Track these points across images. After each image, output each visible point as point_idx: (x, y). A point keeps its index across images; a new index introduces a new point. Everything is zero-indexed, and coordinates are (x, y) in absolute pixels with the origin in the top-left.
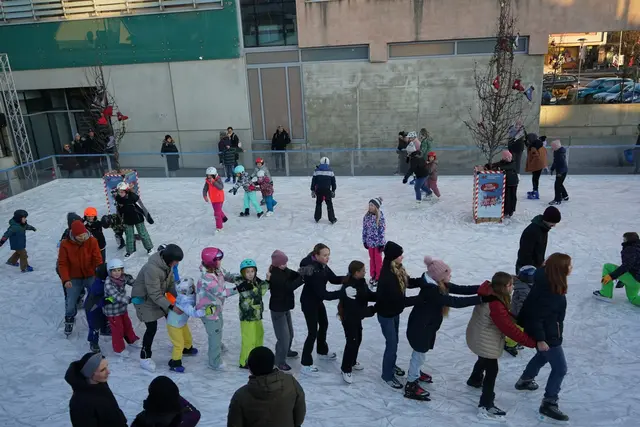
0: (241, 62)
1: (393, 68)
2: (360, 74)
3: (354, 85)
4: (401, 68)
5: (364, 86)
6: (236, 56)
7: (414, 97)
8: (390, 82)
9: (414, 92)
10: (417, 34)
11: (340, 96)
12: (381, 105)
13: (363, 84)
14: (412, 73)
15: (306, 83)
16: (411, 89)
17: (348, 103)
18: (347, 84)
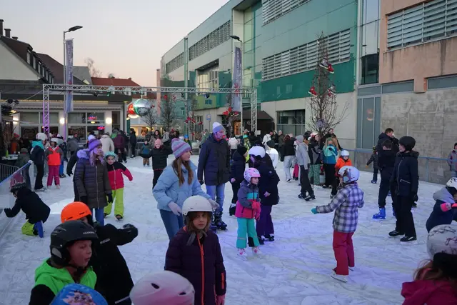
0: (355, 93)
1: (429, 97)
2: (410, 103)
3: (407, 111)
4: (434, 97)
5: (412, 112)
6: (351, 90)
7: (441, 121)
8: (427, 108)
9: (441, 117)
10: (442, 69)
11: (399, 119)
12: (421, 127)
13: (412, 110)
14: (440, 102)
15: (383, 110)
16: (439, 115)
17: (402, 124)
18: (403, 111)
